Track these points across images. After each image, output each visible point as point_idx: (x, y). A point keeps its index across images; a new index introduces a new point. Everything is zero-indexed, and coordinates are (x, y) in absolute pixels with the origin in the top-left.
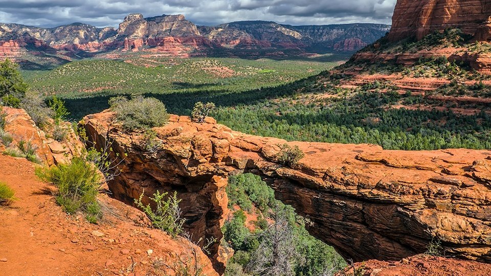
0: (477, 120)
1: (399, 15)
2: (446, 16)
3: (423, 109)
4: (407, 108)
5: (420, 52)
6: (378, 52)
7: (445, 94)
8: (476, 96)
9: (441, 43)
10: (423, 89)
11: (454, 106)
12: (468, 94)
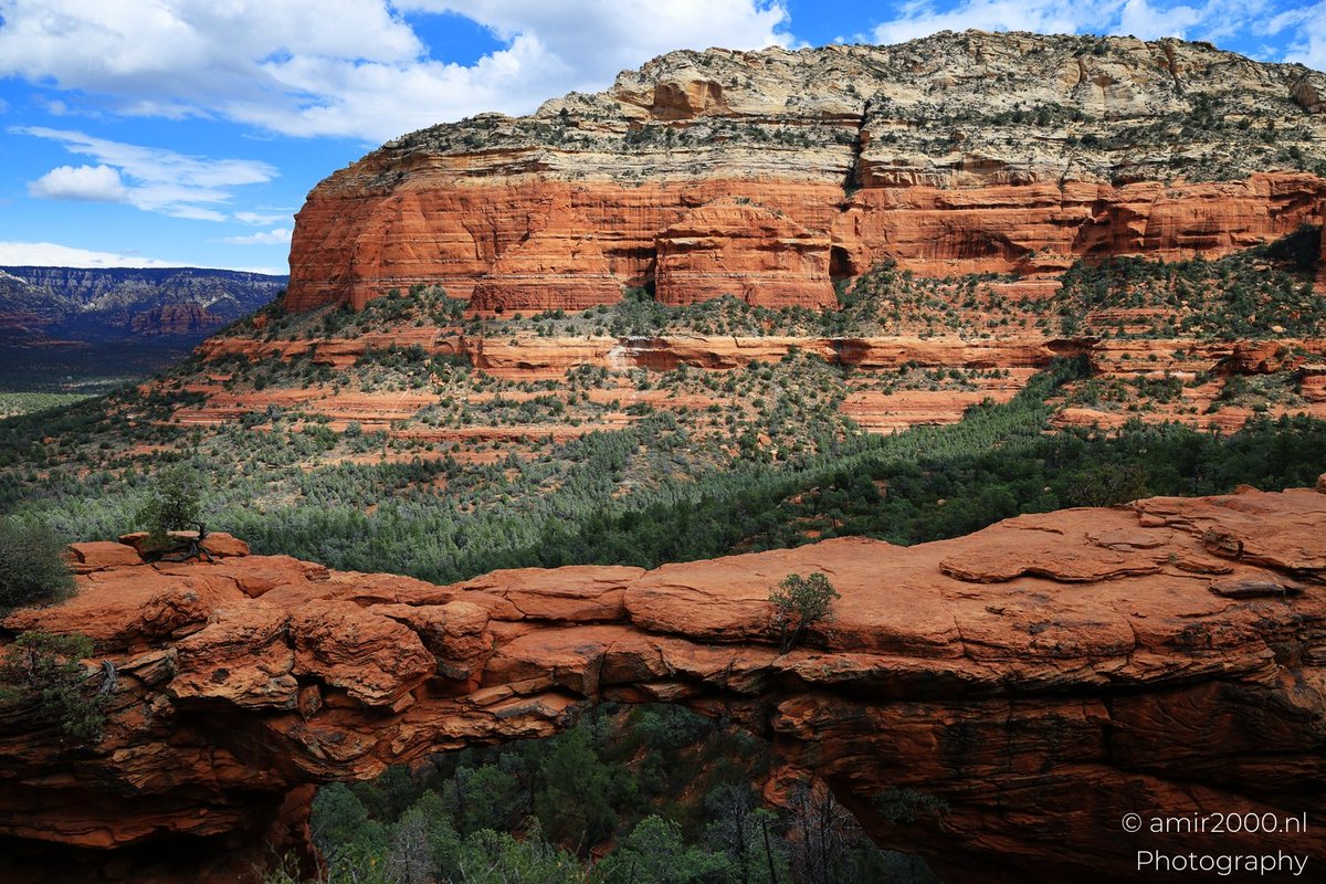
0: (507, 473)
1: (307, 253)
2: (408, 262)
3: (394, 461)
4: (359, 460)
5: (366, 336)
6: (265, 336)
7: (433, 425)
8: (494, 424)
9: (408, 317)
10: (386, 416)
11: (456, 449)
12: (480, 421)
